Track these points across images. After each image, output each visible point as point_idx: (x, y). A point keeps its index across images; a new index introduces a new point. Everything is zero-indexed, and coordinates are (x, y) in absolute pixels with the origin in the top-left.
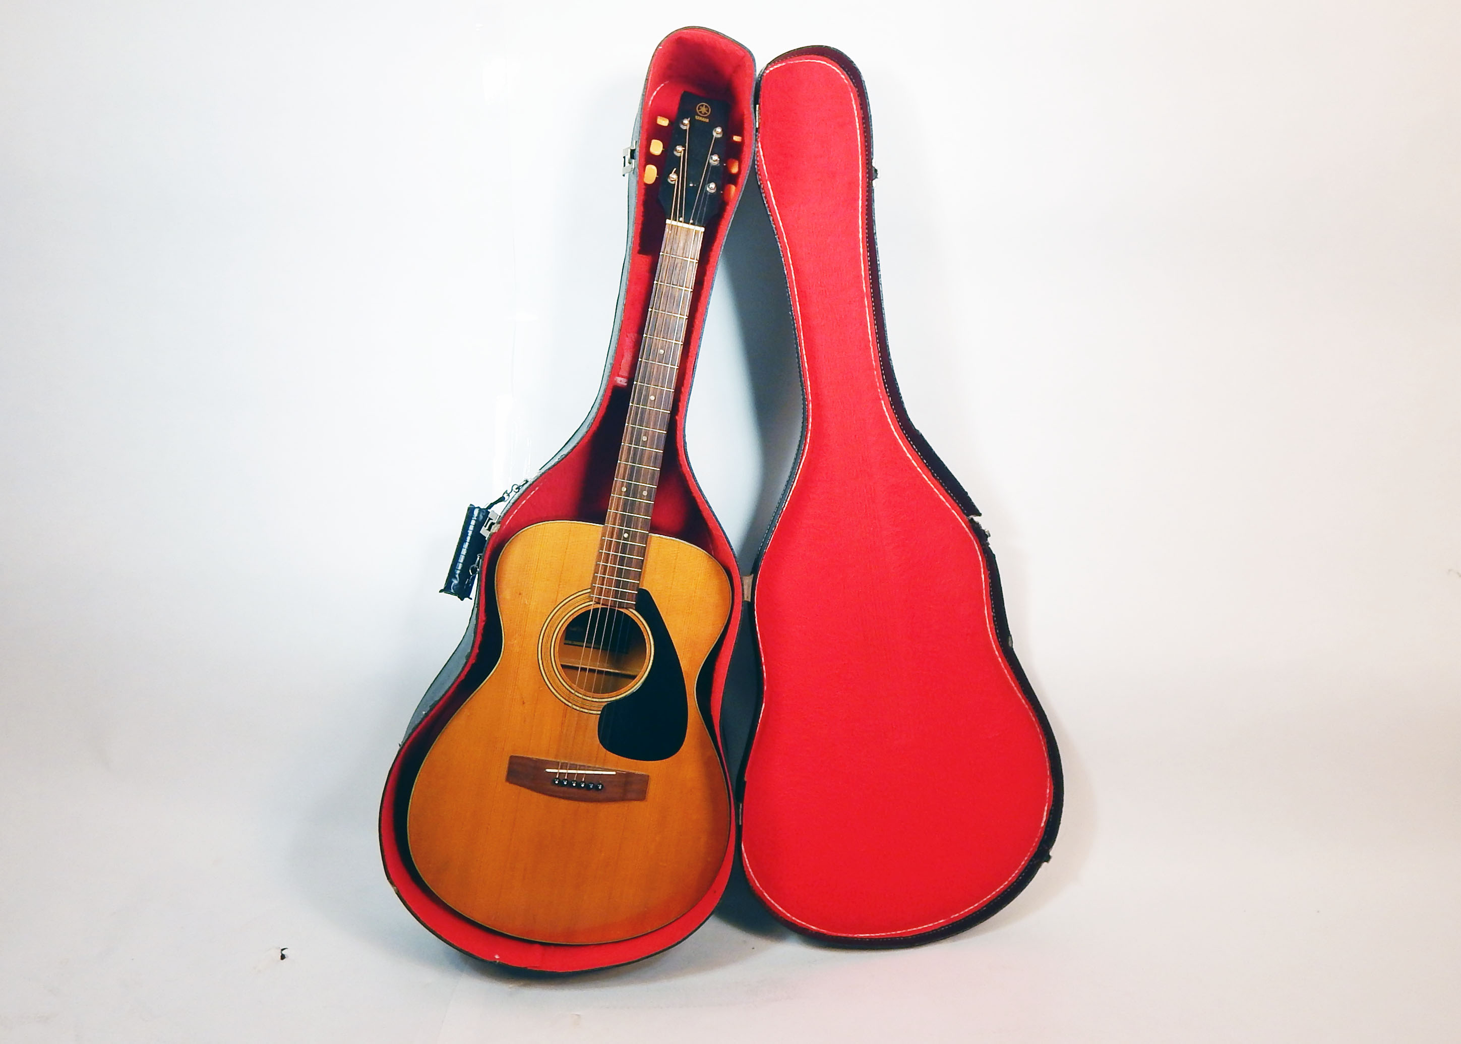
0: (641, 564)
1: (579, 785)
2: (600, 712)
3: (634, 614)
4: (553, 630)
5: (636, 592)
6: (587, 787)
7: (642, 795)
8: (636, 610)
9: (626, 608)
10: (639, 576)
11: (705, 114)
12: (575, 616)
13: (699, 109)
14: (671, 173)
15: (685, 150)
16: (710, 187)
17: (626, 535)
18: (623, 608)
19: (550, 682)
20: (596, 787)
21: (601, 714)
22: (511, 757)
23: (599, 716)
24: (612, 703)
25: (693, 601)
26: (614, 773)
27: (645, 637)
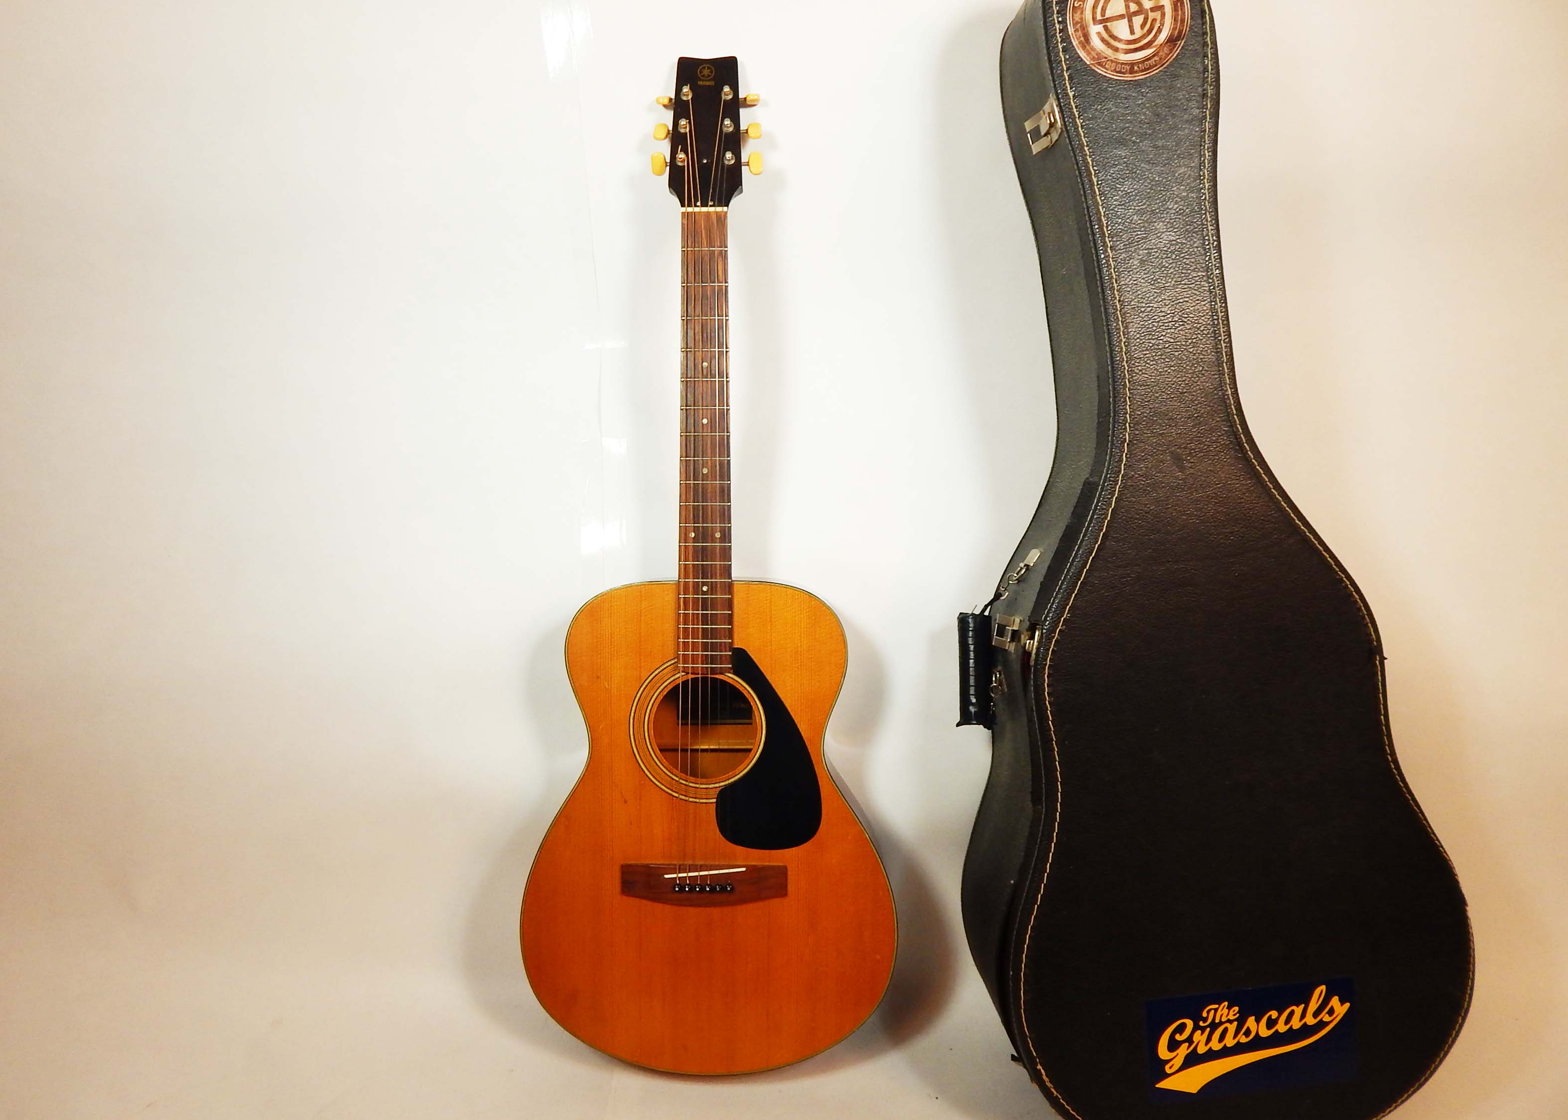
0: (730, 619)
1: (703, 889)
2: (715, 800)
3: (731, 678)
4: (643, 712)
5: (730, 653)
6: (713, 890)
7: (781, 890)
8: (734, 674)
9: (721, 673)
10: (730, 633)
11: (709, 76)
12: (665, 693)
13: (701, 72)
14: (677, 153)
15: (690, 123)
16: (727, 158)
17: (705, 588)
18: (717, 674)
19: (651, 773)
20: (723, 889)
21: (716, 802)
22: (622, 866)
23: (715, 804)
24: (727, 788)
25: (801, 652)
26: (744, 869)
27: (752, 704)
